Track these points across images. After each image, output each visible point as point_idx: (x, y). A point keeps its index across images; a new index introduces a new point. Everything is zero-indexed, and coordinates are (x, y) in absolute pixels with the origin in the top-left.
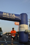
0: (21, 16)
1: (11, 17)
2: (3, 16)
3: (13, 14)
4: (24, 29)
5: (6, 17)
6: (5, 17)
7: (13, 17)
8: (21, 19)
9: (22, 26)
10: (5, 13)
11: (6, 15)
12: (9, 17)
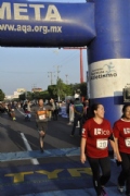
0: (96, 7)
1: (37, 29)
3: (47, 5)
4: (114, 83)
5: (11, 28)
7: (49, 25)
8: (97, 30)
9: (106, 69)
11: (9, 17)
12: (30, 29)
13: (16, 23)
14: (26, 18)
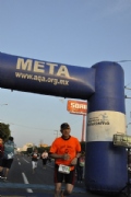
1: (50, 80)
2: (18, 75)
3: (59, 65)
4: (107, 130)
5: (30, 77)
6: (24, 76)
7: (59, 79)
8: (96, 88)
9: (101, 118)
10: (25, 59)
12: (44, 79)
13: (34, 74)
14: (42, 71)
